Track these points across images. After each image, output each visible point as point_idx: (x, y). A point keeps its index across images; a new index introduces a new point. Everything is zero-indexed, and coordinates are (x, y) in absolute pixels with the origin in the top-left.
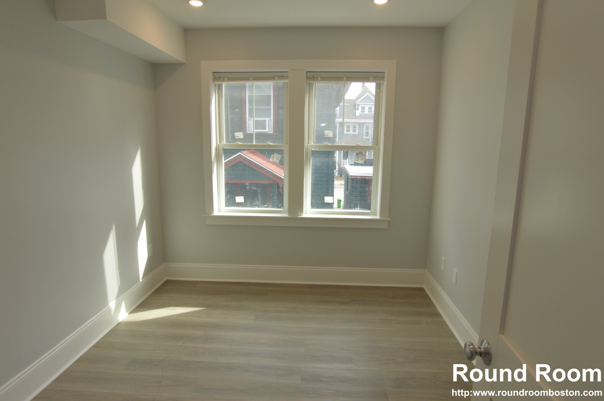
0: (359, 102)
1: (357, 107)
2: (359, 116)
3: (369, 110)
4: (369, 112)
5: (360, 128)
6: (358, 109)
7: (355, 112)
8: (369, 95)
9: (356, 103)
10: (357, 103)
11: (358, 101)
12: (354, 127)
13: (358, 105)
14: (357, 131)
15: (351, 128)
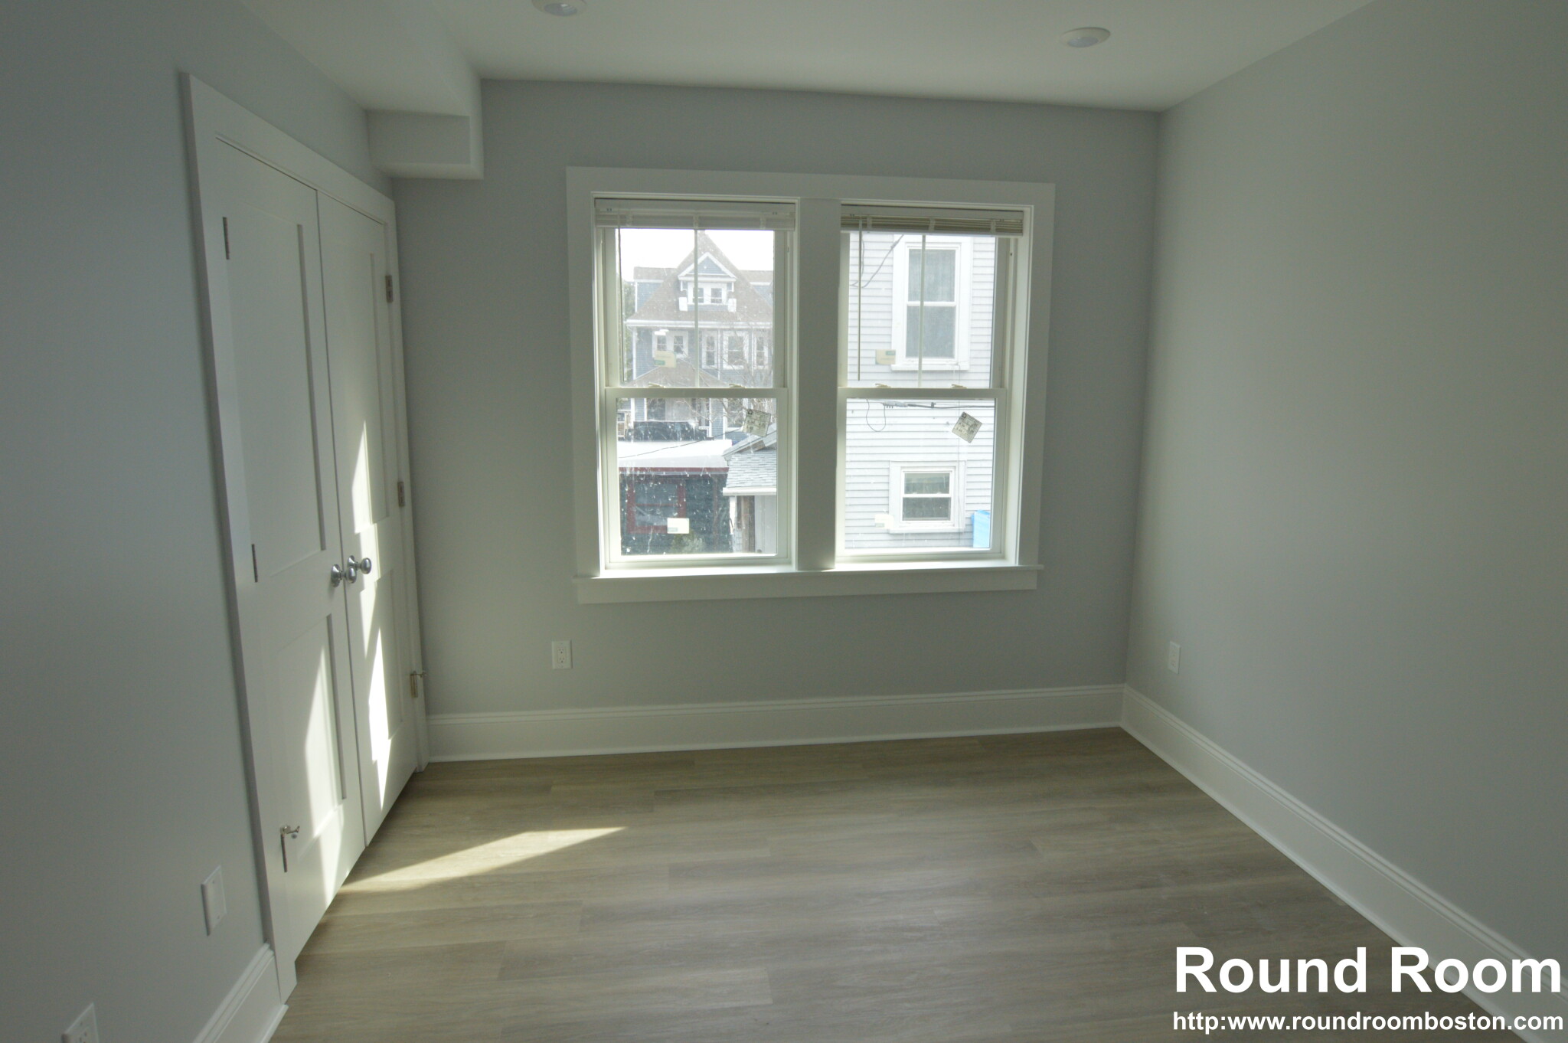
0: (687, 275)
1: (682, 289)
2: (688, 311)
3: (712, 296)
4: (713, 301)
5: (691, 342)
6: (685, 294)
7: (677, 303)
8: (711, 257)
9: (680, 279)
10: (682, 277)
11: (684, 273)
12: (679, 339)
13: (686, 284)
14: (686, 350)
15: (670, 346)
